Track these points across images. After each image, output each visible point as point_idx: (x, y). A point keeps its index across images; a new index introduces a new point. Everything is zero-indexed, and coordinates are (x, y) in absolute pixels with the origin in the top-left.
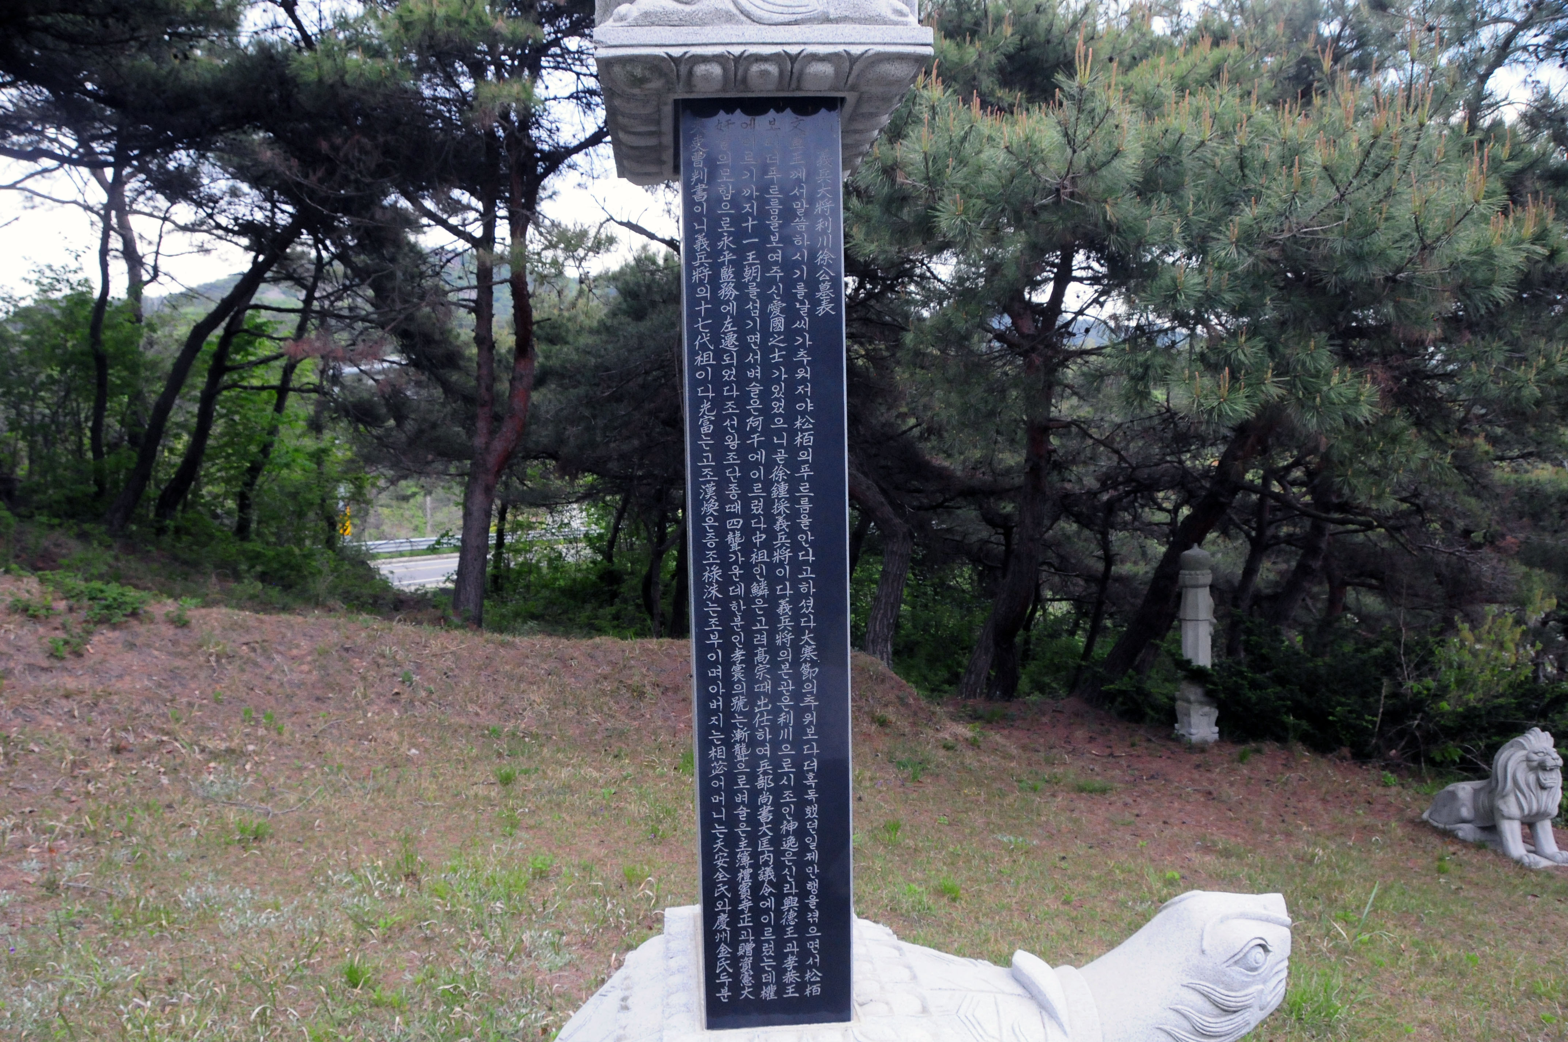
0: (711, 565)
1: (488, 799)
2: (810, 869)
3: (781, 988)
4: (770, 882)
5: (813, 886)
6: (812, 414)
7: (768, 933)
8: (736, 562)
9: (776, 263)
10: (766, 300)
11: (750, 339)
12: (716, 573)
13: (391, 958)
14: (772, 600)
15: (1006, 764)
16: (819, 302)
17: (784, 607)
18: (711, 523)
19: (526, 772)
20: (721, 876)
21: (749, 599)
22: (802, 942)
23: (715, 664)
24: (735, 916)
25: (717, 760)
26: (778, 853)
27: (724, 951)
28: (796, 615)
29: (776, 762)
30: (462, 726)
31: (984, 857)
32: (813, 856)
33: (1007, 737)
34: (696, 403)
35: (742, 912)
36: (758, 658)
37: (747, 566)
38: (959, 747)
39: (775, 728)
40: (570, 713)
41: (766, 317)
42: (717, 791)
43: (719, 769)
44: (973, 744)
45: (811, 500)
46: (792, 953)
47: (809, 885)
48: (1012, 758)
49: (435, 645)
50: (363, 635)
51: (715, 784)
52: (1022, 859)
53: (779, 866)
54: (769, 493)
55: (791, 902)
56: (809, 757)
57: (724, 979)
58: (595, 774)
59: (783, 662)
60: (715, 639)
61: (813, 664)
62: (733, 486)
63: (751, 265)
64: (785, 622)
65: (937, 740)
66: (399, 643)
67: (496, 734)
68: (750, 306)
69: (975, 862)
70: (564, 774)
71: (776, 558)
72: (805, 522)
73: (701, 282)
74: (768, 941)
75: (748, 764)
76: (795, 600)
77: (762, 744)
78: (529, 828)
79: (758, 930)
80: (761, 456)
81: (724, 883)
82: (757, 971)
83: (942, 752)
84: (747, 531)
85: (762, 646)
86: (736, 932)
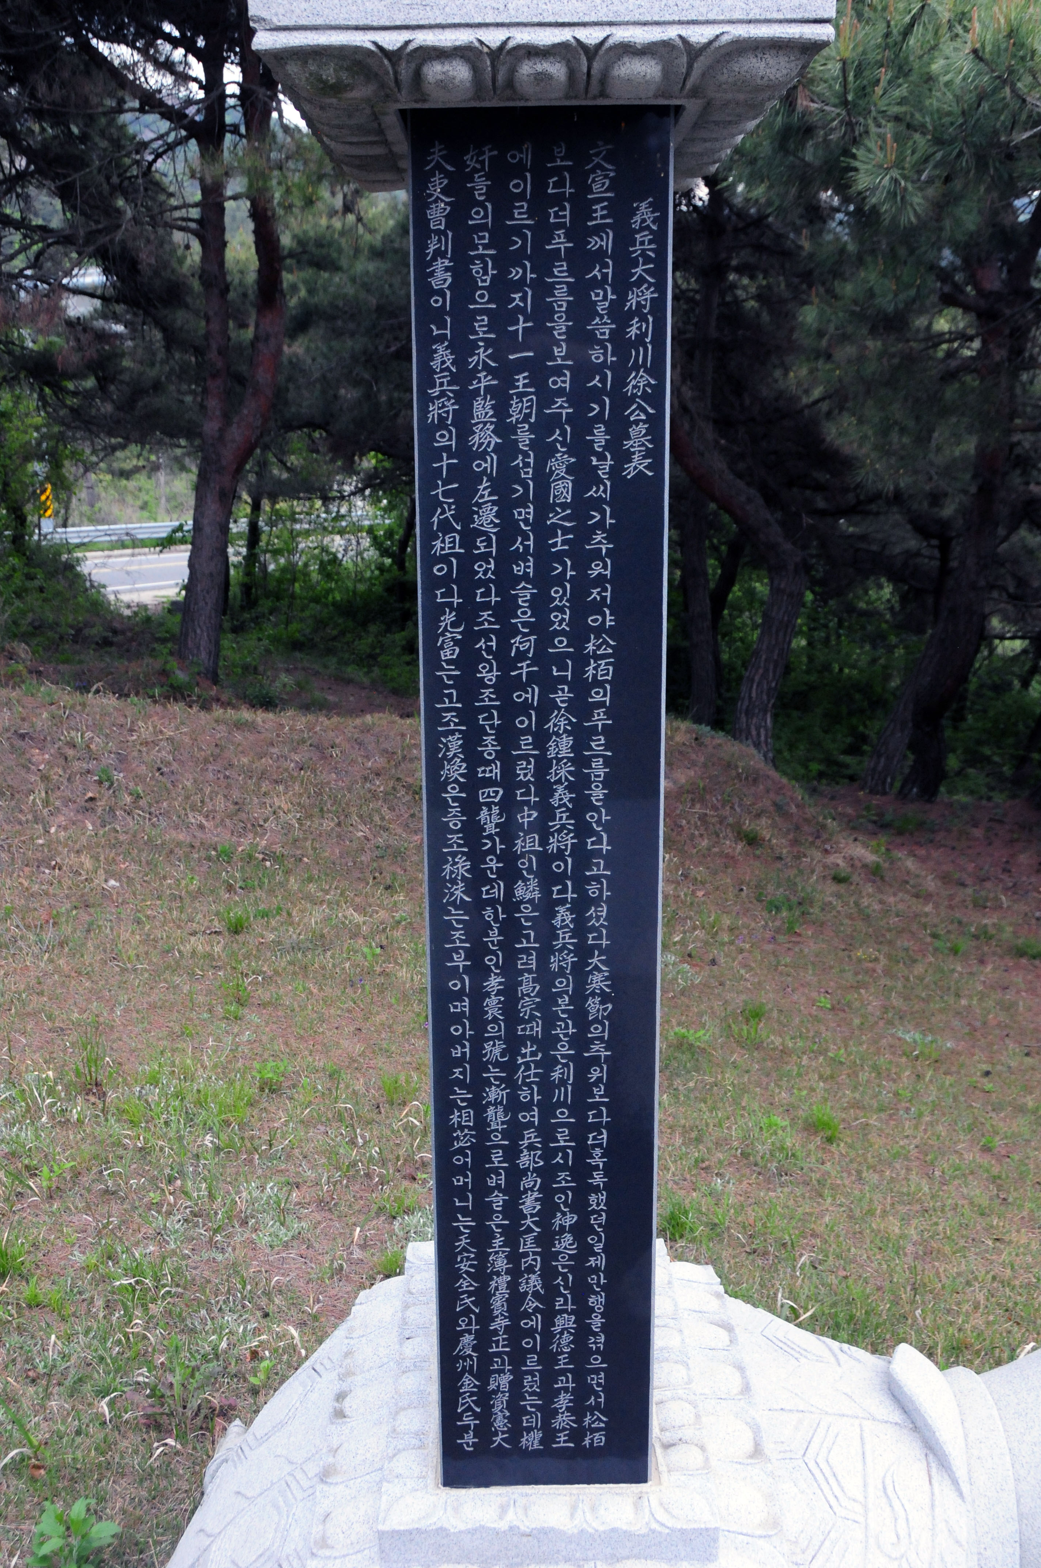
0: (454, 855)
1: (210, 956)
2: (592, 1280)
3: (549, 1434)
4: (536, 1294)
5: (597, 1301)
6: (611, 632)
7: (532, 1362)
8: (492, 851)
9: (561, 392)
10: (543, 451)
11: (519, 514)
12: (462, 866)
13: (57, 1227)
14: (548, 907)
15: (918, 906)
16: (627, 456)
17: (563, 916)
18: (454, 793)
19: (265, 915)
20: (465, 1284)
21: (511, 904)
22: (580, 1374)
23: (458, 996)
24: (484, 1338)
25: (462, 1128)
26: (548, 1256)
27: (468, 1383)
28: (580, 929)
29: (547, 1132)
30: (179, 844)
31: (875, 1068)
32: (598, 1261)
33: (923, 860)
34: (435, 612)
35: (495, 1332)
36: (524, 988)
37: (509, 858)
38: (855, 878)
39: (546, 1086)
40: (328, 824)
41: (543, 479)
42: (462, 1170)
43: (463, 1140)
44: (874, 873)
45: (607, 762)
46: (566, 1390)
47: (592, 1300)
48: (927, 897)
49: (145, 730)
50: (45, 715)
51: (459, 1160)
52: (929, 1074)
53: (548, 1274)
54: (544, 750)
55: (565, 1322)
56: (597, 1127)
57: (468, 1420)
58: (358, 918)
59: (560, 995)
60: (459, 961)
61: (605, 998)
62: (489, 739)
63: (521, 395)
64: (565, 938)
65: (825, 866)
66: (96, 727)
67: (227, 856)
68: (519, 461)
69: (863, 1076)
70: (315, 917)
71: (553, 845)
72: (597, 794)
73: (442, 423)
74: (531, 1373)
75: (505, 1134)
76: (581, 906)
77: (528, 1107)
78: (262, 1005)
79: (517, 1357)
80: (533, 695)
81: (470, 1294)
82: (516, 1411)
83: (831, 887)
84: (508, 806)
85: (530, 971)
86: (485, 1359)
